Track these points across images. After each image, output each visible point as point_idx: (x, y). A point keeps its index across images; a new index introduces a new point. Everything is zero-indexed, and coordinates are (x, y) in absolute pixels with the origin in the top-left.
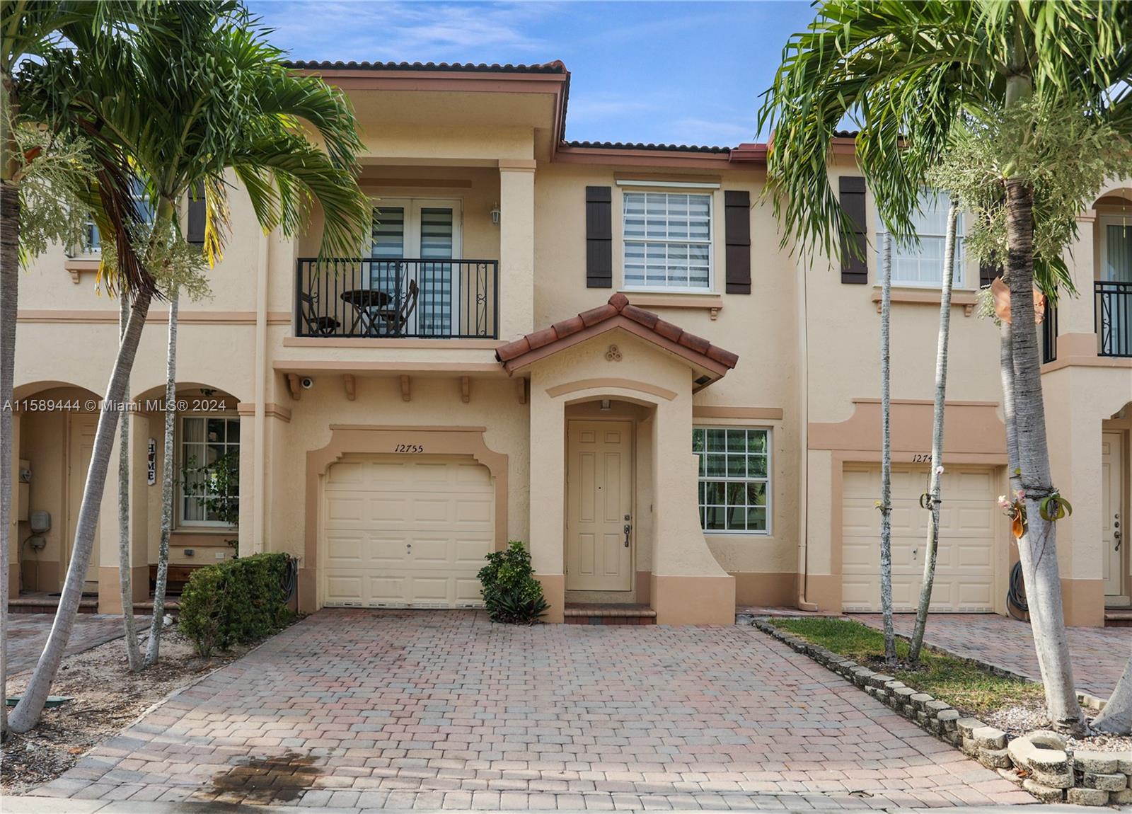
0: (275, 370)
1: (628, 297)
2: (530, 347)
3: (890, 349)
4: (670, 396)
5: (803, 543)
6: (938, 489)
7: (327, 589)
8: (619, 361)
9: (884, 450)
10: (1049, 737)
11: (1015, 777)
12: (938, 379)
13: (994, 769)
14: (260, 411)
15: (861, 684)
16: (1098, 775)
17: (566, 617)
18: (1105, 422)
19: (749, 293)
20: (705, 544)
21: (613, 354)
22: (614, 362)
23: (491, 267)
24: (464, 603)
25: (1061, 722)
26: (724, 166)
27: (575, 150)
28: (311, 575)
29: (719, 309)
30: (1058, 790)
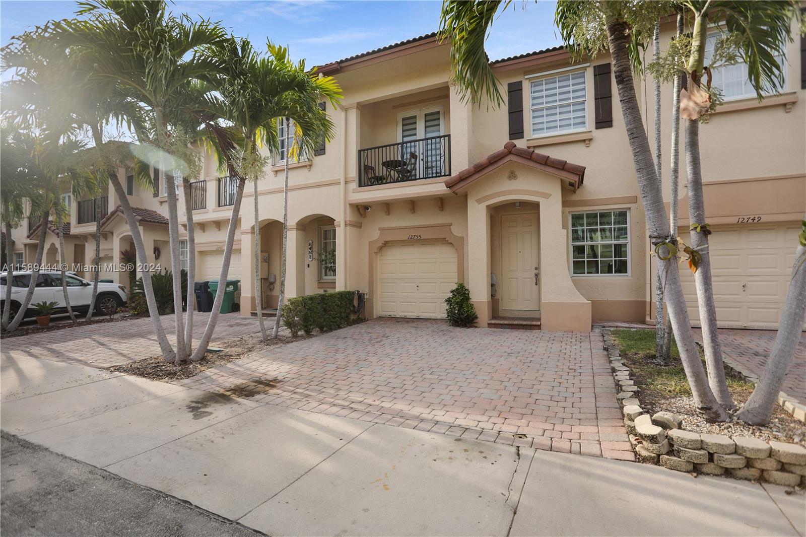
0: (349, 204)
2: (461, 178)
3: (661, 149)
4: (547, 196)
5: (648, 281)
7: (380, 308)
8: (516, 179)
10: (666, 416)
11: (636, 441)
12: (672, 165)
14: (342, 224)
16: (682, 449)
17: (489, 324)
19: (611, 126)
20: (571, 282)
21: (512, 176)
22: (513, 180)
23: (447, 138)
25: (699, 408)
27: (498, 65)
28: (371, 300)
29: (591, 140)
30: (653, 455)
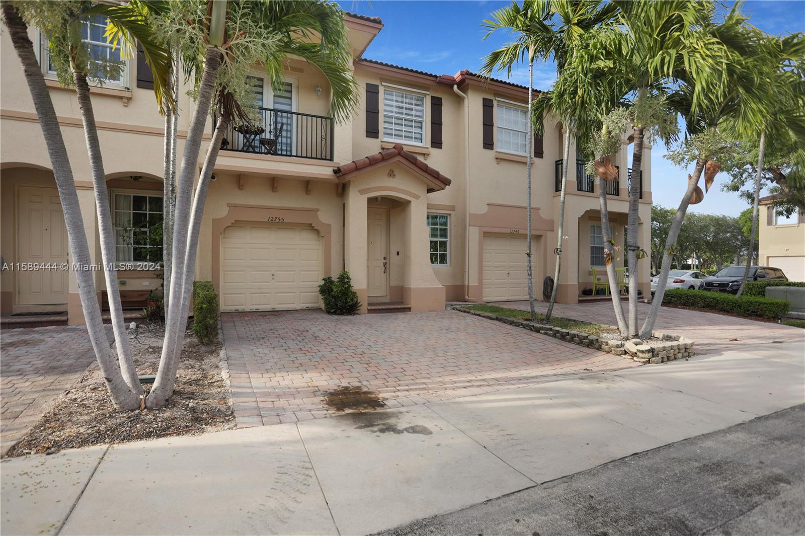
1: (403, 146)
2: (357, 167)
4: (417, 197)
5: (467, 270)
6: (561, 245)
7: (223, 302)
8: (394, 178)
9: (529, 228)
11: (630, 357)
13: (620, 355)
15: (538, 330)
16: (659, 353)
17: (368, 310)
18: (579, 218)
19: (442, 148)
20: (432, 271)
21: (391, 174)
22: (392, 178)
23: (329, 121)
24: (305, 306)
26: (434, 84)
29: (429, 154)
30: (647, 360)
